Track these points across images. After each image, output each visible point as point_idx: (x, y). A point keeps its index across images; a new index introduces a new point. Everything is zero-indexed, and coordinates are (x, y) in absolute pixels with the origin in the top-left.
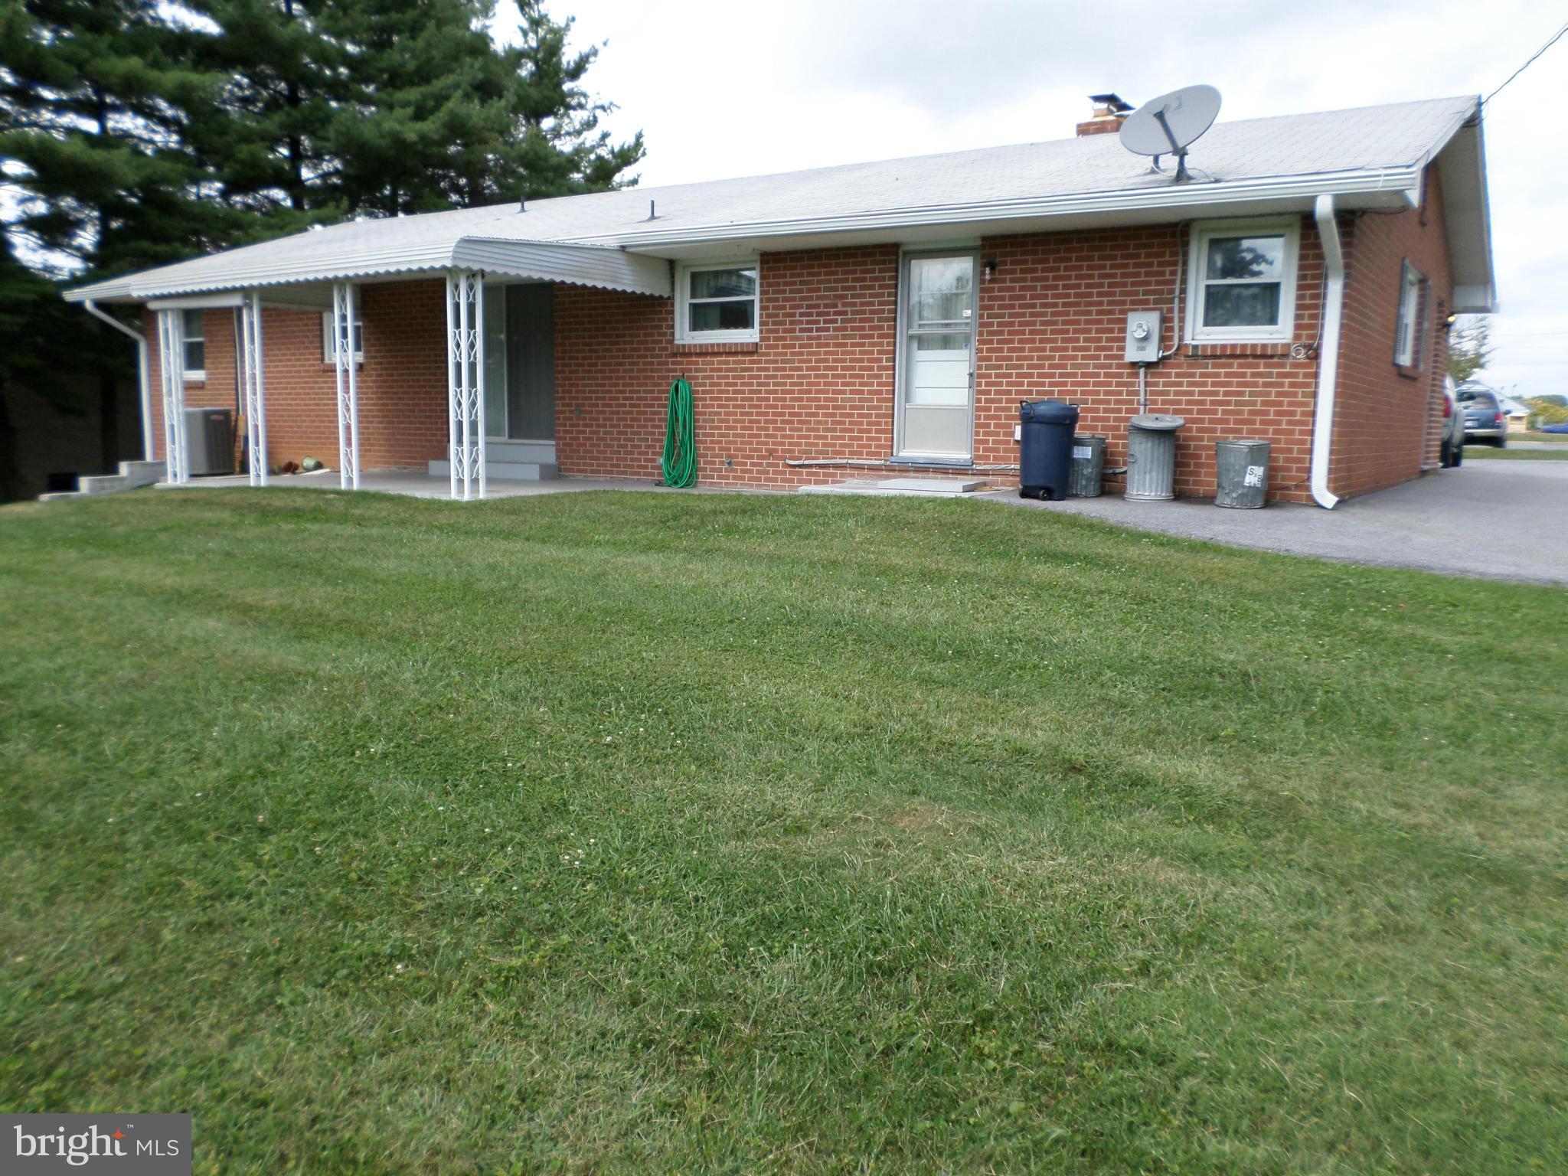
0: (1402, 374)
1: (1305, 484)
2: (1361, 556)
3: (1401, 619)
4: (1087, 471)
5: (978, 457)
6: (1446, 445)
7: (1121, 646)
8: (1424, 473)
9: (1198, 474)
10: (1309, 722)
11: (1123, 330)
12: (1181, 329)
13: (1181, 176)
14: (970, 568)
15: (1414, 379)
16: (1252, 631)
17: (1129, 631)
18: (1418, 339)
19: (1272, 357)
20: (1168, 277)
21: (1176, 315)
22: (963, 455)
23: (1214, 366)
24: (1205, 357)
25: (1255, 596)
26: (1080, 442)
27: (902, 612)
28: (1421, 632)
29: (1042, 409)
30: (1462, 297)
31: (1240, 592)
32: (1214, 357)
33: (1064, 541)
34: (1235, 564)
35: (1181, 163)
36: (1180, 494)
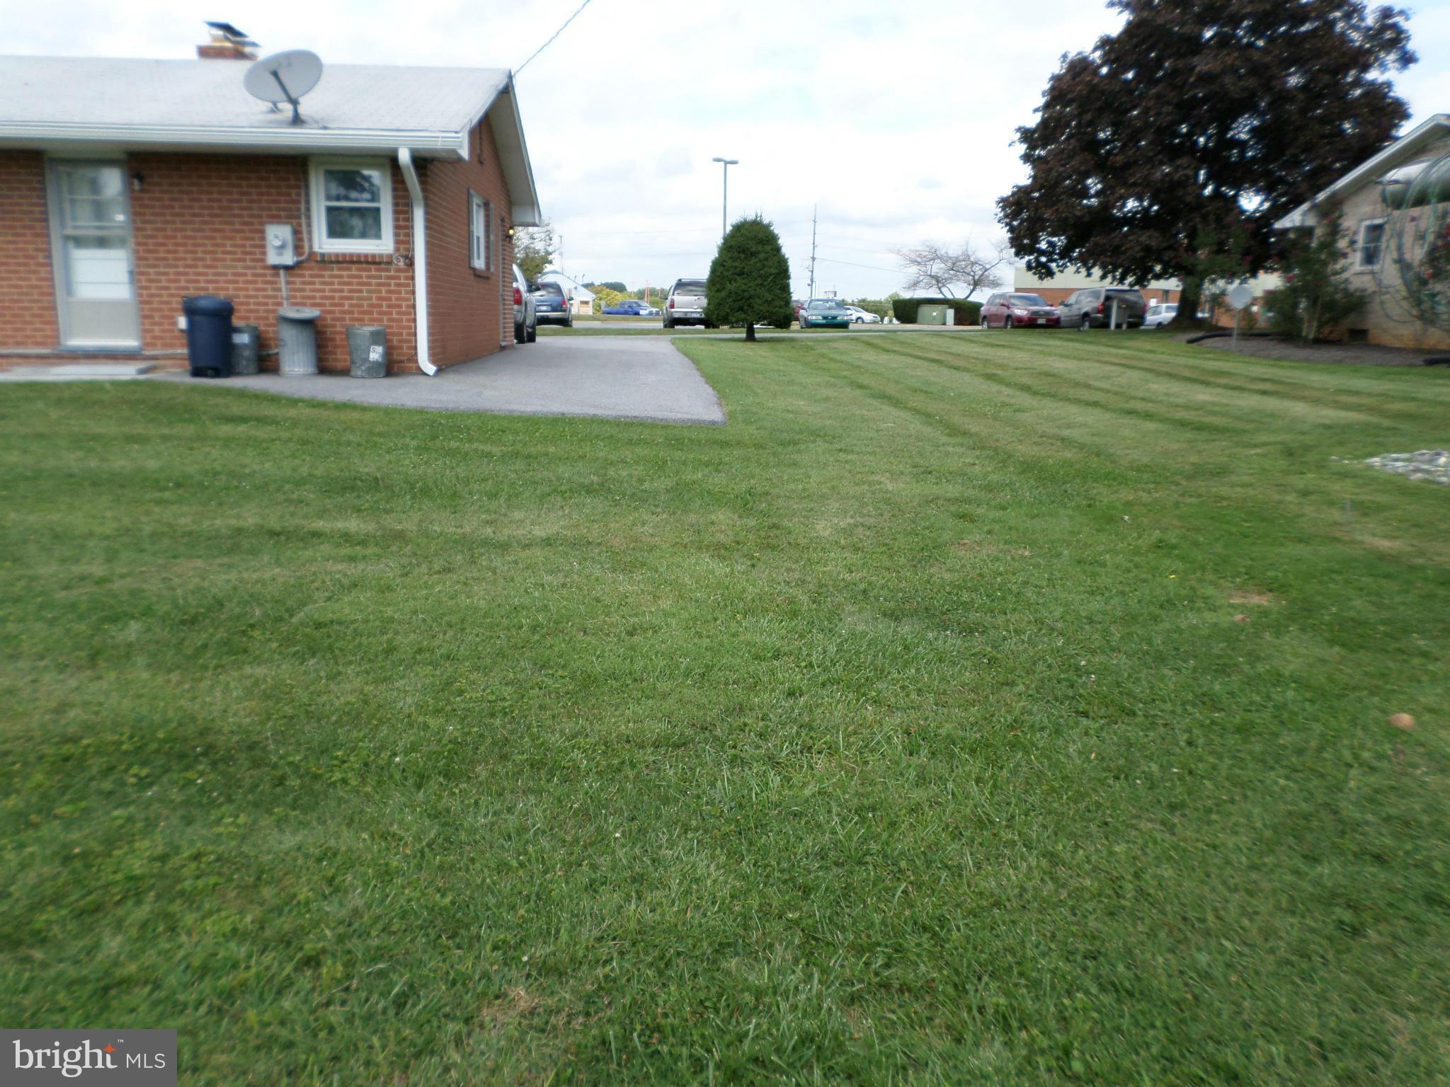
0: (477, 274)
1: (413, 358)
2: (451, 406)
3: (471, 441)
4: (247, 353)
5: (147, 344)
6: (519, 328)
7: (294, 470)
8: (503, 348)
9: (335, 353)
10: (413, 498)
11: (263, 239)
12: (310, 240)
13: (297, 120)
14: (166, 431)
15: (487, 278)
16: (379, 455)
17: (297, 462)
18: (487, 248)
19: (380, 263)
20: (294, 197)
21: (304, 228)
22: (131, 343)
23: (340, 269)
24: (331, 262)
25: (381, 435)
26: (237, 330)
27: (120, 463)
28: (481, 447)
29: (203, 303)
30: (519, 215)
31: (371, 433)
32: (338, 262)
33: (237, 408)
34: (368, 416)
35: (296, 111)
36: (324, 368)
